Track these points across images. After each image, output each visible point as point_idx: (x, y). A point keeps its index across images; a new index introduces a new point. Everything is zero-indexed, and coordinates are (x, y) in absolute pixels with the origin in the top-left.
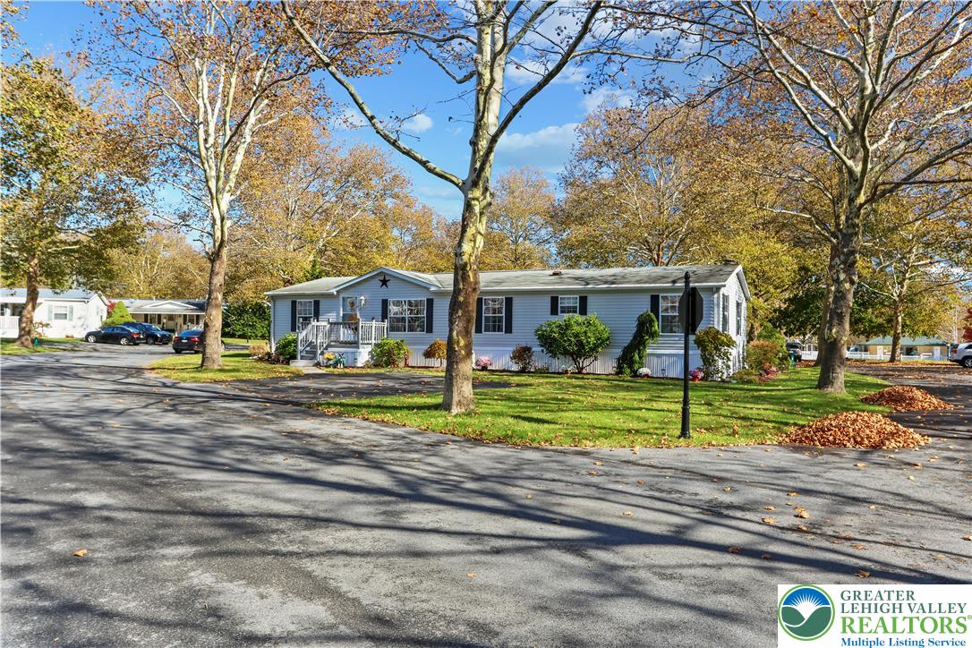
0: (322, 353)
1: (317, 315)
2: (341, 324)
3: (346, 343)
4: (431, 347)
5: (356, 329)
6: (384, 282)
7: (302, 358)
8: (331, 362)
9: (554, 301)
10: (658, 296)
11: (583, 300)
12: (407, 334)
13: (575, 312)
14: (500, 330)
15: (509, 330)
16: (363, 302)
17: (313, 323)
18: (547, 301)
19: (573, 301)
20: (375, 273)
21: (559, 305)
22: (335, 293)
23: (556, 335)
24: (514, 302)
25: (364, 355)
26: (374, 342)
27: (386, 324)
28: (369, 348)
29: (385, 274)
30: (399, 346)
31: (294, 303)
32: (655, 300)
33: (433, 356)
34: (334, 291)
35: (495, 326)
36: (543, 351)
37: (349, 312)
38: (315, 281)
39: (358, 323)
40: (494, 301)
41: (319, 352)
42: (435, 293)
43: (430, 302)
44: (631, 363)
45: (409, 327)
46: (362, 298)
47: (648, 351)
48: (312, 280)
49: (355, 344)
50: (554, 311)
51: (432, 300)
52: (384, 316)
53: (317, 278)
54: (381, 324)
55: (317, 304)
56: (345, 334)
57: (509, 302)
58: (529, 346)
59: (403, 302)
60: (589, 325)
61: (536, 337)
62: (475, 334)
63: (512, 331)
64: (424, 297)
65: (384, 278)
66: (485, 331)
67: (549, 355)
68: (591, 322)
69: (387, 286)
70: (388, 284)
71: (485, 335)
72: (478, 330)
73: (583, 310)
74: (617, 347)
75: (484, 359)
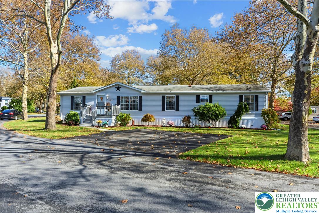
1: (84, 103)
2: (103, 107)
3: (105, 115)
4: (145, 117)
5: (110, 109)
6: (118, 89)
8: (101, 124)
9: (198, 97)
10: (243, 95)
11: (211, 97)
12: (129, 111)
13: (207, 102)
14: (173, 109)
15: (177, 109)
16: (108, 97)
18: (195, 97)
19: (207, 97)
20: (114, 84)
21: (200, 99)
23: (205, 112)
24: (179, 97)
25: (113, 121)
26: (116, 115)
27: (119, 107)
28: (114, 118)
29: (118, 85)
30: (128, 117)
31: (72, 98)
32: (241, 97)
34: (93, 92)
35: (171, 107)
36: (196, 118)
37: (100, 101)
40: (170, 97)
42: (143, 94)
43: (140, 97)
44: (236, 123)
45: (130, 108)
46: (107, 95)
47: (242, 118)
48: (73, 88)
49: (109, 116)
50: (198, 101)
51: (142, 96)
52: (118, 103)
54: (117, 107)
55: (84, 98)
57: (177, 97)
58: (189, 116)
59: (128, 98)
60: (217, 107)
61: (192, 112)
62: (161, 111)
63: (179, 110)
64: (137, 95)
65: (118, 87)
66: (166, 110)
67: (200, 120)
68: (217, 106)
69: (119, 90)
70: (120, 89)
71: (166, 111)
72: (163, 109)
73: (211, 101)
74: (228, 116)
75: (171, 122)
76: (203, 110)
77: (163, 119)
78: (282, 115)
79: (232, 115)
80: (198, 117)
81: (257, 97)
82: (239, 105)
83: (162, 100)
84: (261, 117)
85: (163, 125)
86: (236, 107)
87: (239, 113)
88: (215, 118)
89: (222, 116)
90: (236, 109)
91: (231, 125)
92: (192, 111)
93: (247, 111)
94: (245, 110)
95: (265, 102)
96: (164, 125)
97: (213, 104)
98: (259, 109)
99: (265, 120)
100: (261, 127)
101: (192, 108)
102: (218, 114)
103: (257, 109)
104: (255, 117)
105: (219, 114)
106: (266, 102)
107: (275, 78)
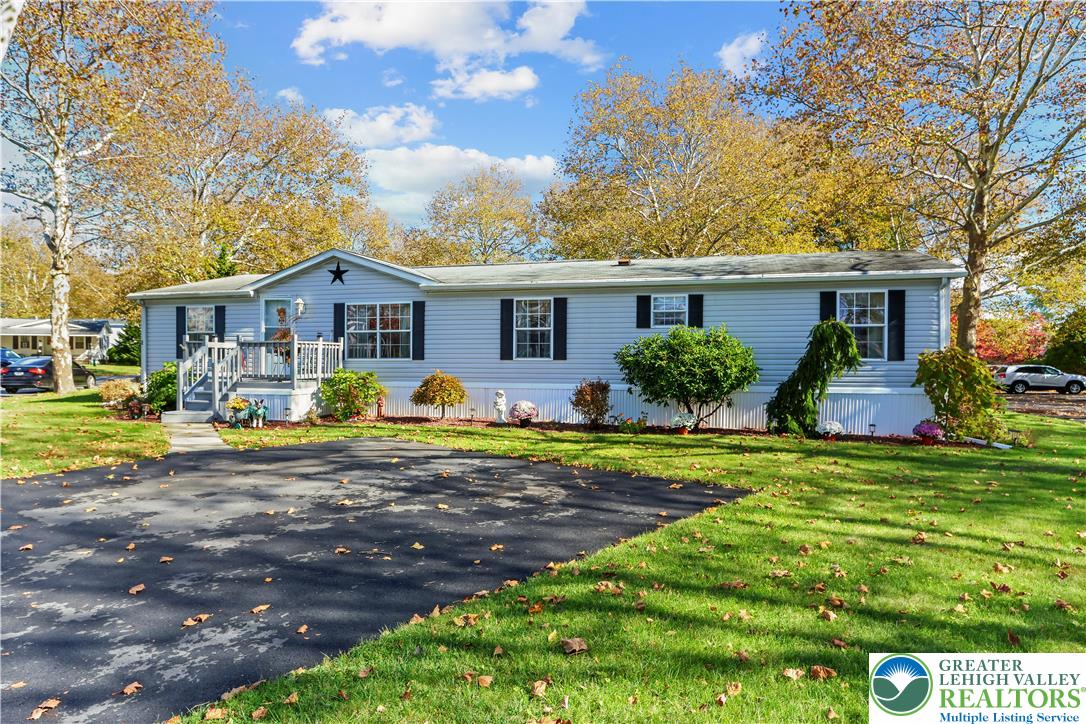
0: (225, 398)
1: (220, 332)
2: (261, 344)
3: (270, 378)
4: (426, 383)
5: (288, 354)
6: (338, 275)
7: (187, 406)
8: (242, 415)
9: (643, 303)
10: (835, 293)
11: (696, 303)
12: (378, 363)
13: (682, 323)
14: (544, 353)
15: (561, 354)
16: (301, 308)
17: (209, 344)
18: (630, 303)
19: (680, 303)
20: (321, 258)
21: (652, 310)
22: (252, 293)
23: (664, 363)
24: (569, 305)
25: (302, 402)
26: (320, 375)
27: (341, 345)
28: (313, 387)
29: (339, 261)
30: (364, 383)
31: (182, 311)
32: (828, 303)
33: (432, 401)
34: (250, 291)
35: (535, 345)
36: (630, 390)
37: (276, 325)
38: (223, 280)
39: (290, 344)
40: (533, 304)
41: (218, 396)
42: (429, 292)
43: (419, 307)
44: (800, 411)
45: (383, 349)
46: (300, 301)
47: (831, 390)
49: (284, 380)
50: (643, 321)
51: (423, 303)
52: (338, 332)
53: (227, 274)
54: (332, 346)
55: (220, 312)
56: (268, 363)
57: (561, 305)
58: (604, 382)
59: (372, 308)
60: (718, 345)
61: (616, 366)
62: (499, 361)
63: (568, 356)
64: (408, 298)
65: (338, 267)
66: (518, 356)
67: (644, 397)
68: (720, 339)
69: (342, 281)
70: (344, 277)
71: (518, 362)
72: (506, 354)
73: (696, 318)
74: (764, 382)
75: (525, 407)
76: (657, 357)
77: (497, 394)
78: (1004, 376)
79: (786, 379)
80: (639, 389)
81: (898, 299)
82: (815, 337)
83: (499, 317)
84: (913, 386)
85: (493, 417)
86: (801, 346)
87: (813, 368)
88: (709, 391)
89: (739, 383)
90: (803, 352)
91: (779, 423)
92: (614, 361)
93: (850, 362)
94: (842, 358)
95: (935, 322)
96: (500, 417)
97: (702, 331)
98: (906, 350)
99: (936, 401)
100: (916, 431)
101: (618, 347)
102: (720, 374)
103: (898, 353)
104: (888, 384)
105: (725, 374)
106: (939, 319)
107: (983, 231)
